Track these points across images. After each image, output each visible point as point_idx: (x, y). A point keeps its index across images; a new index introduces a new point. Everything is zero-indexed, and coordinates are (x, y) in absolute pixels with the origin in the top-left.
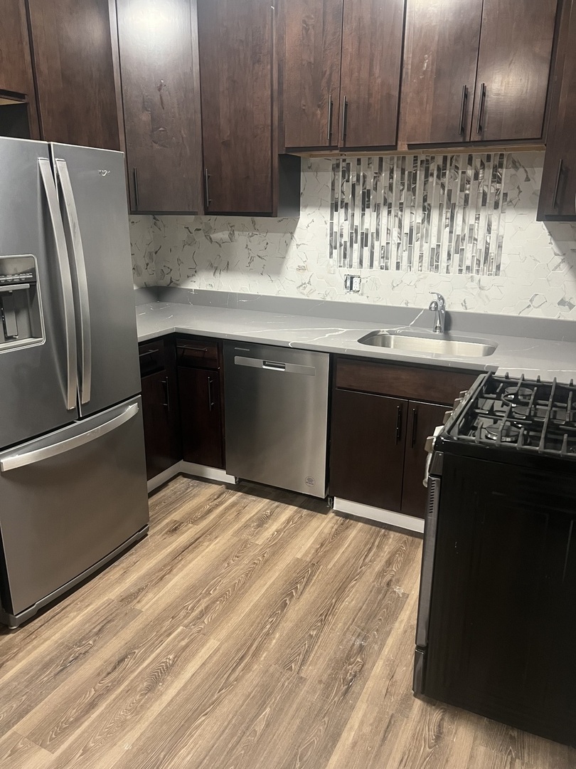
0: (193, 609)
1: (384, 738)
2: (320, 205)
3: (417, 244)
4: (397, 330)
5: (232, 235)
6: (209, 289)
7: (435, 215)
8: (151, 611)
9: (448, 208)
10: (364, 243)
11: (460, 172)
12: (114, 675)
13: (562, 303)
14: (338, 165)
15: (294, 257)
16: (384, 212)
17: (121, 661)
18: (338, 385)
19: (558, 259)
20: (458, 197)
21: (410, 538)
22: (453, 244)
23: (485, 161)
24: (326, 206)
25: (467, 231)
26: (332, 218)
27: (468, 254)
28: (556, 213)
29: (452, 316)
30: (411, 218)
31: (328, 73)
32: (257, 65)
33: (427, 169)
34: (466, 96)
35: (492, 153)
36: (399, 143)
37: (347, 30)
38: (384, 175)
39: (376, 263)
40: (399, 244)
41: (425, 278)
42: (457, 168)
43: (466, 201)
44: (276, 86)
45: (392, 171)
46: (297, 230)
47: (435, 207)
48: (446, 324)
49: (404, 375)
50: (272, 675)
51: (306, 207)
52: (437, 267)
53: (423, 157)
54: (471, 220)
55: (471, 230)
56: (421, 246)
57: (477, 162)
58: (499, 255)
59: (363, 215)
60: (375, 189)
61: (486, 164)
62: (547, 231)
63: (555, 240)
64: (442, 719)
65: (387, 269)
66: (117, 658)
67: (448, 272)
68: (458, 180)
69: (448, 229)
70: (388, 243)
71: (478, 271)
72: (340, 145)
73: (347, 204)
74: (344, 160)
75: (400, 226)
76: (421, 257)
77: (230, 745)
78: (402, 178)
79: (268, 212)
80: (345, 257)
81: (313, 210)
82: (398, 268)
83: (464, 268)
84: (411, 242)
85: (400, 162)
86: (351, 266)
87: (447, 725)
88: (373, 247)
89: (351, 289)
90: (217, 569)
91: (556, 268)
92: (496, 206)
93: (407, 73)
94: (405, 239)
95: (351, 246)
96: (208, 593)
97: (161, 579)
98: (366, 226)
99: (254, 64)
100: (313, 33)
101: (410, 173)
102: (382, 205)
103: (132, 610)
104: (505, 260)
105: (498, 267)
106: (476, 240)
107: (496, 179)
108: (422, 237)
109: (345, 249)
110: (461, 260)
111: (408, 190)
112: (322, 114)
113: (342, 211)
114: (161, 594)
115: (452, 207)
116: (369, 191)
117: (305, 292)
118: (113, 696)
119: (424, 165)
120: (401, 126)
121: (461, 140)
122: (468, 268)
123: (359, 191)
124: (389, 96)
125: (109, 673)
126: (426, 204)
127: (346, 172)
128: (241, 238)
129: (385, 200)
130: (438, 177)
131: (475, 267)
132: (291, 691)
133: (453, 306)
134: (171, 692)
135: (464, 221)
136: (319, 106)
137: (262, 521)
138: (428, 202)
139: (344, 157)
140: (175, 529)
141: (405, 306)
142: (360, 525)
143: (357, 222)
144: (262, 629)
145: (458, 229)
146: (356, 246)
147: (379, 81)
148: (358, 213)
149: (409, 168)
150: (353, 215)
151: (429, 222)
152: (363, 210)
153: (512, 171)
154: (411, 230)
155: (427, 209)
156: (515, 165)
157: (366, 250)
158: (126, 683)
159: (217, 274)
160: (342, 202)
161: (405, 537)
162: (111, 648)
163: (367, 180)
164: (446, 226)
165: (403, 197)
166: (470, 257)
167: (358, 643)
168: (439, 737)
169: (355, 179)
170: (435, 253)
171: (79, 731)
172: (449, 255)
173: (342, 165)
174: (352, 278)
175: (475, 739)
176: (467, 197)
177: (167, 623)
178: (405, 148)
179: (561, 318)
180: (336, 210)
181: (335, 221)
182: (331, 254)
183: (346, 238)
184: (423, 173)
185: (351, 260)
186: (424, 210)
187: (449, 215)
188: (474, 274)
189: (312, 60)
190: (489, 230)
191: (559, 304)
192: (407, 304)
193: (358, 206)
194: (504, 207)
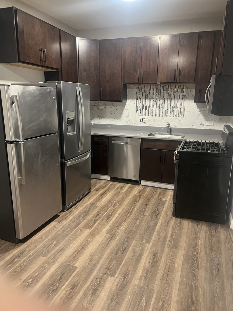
0: (111, 205)
1: (168, 224)
2: (133, 98)
3: (161, 109)
4: (157, 133)
5: (105, 107)
6: (98, 123)
7: (166, 101)
8: (100, 206)
9: (170, 99)
10: (146, 109)
11: (173, 90)
12: (98, 217)
13: (201, 124)
14: (138, 87)
15: (125, 113)
16: (152, 100)
17: (98, 215)
18: (143, 147)
19: (200, 113)
20: (172, 96)
21: (164, 190)
22: (171, 109)
23: (179, 87)
24: (135, 99)
25: (175, 105)
26: (136, 102)
27: (176, 112)
28: (199, 101)
29: (172, 129)
30: (159, 102)
31: (138, 63)
32: (117, 61)
33: (164, 89)
34: (175, 71)
35: (181, 85)
36: (158, 82)
37: (143, 53)
38: (152, 90)
39: (149, 115)
40: (156, 109)
41: (164, 118)
42: (172, 88)
43: (175, 98)
44: (122, 66)
45: (154, 89)
46: (126, 105)
47: (166, 99)
48: (170, 131)
49: (162, 143)
50: (137, 215)
51: (128, 99)
52: (167, 115)
53: (163, 86)
54: (176, 102)
55: (176, 105)
56: (162, 110)
57: (177, 87)
58: (184, 112)
59: (146, 101)
60: (149, 94)
61: (180, 88)
62: (196, 105)
63: (198, 107)
64: (180, 220)
65: (153, 116)
66: (96, 214)
67: (170, 117)
68: (172, 92)
69: (170, 105)
70: (153, 109)
71: (178, 116)
72: (141, 82)
73: (141, 98)
74: (140, 86)
75: (156, 104)
76: (162, 112)
77: (132, 226)
78: (157, 91)
79: (120, 100)
80: (140, 113)
81: (131, 100)
82: (156, 116)
83: (174, 115)
84: (159, 109)
85: (156, 86)
86: (142, 116)
87: (182, 221)
88: (148, 110)
89: (142, 122)
90: (114, 197)
91: (199, 115)
92: (183, 99)
93: (159, 65)
94: (158, 108)
95: (142, 110)
96: (114, 202)
97: (100, 200)
98: (146, 104)
99: (116, 60)
100: (133, 53)
101: (159, 90)
102: (151, 98)
103: (95, 206)
104: (185, 113)
105: (184, 115)
106: (178, 108)
107: (183, 92)
108: (163, 107)
109: (140, 111)
110: (174, 113)
111: (159, 94)
112: (136, 74)
113: (139, 100)
114: (101, 203)
115: (171, 99)
116: (147, 94)
117: (128, 123)
118: (100, 220)
119: (163, 88)
120: (158, 78)
121: (174, 82)
122: (176, 115)
123: (144, 94)
124: (155, 70)
125: (96, 217)
126: (163, 98)
127: (140, 90)
128: (108, 108)
129: (152, 97)
130: (167, 91)
131: (178, 115)
132: (143, 218)
133: (172, 126)
134: (114, 219)
135: (174, 103)
136: (135, 72)
137: (122, 188)
138: (164, 97)
139: (140, 85)
140: (98, 190)
141: (158, 126)
142: (149, 187)
143: (144, 103)
144: (131, 208)
145: (173, 105)
146: (144, 110)
147: (152, 66)
148: (144, 101)
149: (159, 88)
150: (143, 101)
151: (164, 103)
152: (146, 100)
153: (187, 90)
154: (159, 105)
155: (164, 100)
156: (187, 88)
157: (147, 111)
158: (101, 218)
159: (100, 118)
160: (139, 98)
161: (163, 189)
162: (94, 212)
163: (147, 91)
164: (169, 104)
165: (157, 96)
166: (176, 113)
167: (156, 209)
168: (180, 222)
169: (143, 91)
170: (166, 112)
171: (94, 226)
172: (170, 112)
173: (140, 87)
174: (142, 119)
175: (189, 222)
176: (175, 96)
177: (106, 208)
178: (159, 84)
179: (201, 128)
180: (138, 100)
181: (137, 103)
182: (136, 112)
183: (141, 108)
184: (163, 90)
185: (142, 114)
186: (163, 100)
187: (170, 101)
188: (177, 117)
189: (133, 60)
190: (181, 105)
191: (200, 124)
192: (159, 126)
193: (144, 99)
194: (185, 99)
